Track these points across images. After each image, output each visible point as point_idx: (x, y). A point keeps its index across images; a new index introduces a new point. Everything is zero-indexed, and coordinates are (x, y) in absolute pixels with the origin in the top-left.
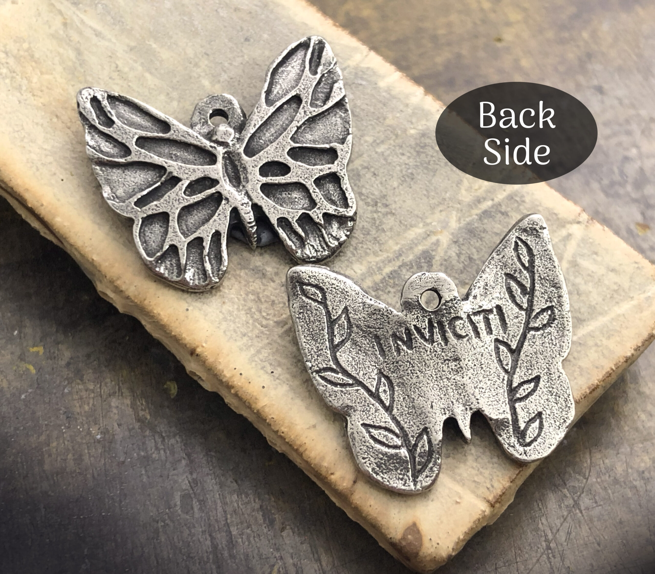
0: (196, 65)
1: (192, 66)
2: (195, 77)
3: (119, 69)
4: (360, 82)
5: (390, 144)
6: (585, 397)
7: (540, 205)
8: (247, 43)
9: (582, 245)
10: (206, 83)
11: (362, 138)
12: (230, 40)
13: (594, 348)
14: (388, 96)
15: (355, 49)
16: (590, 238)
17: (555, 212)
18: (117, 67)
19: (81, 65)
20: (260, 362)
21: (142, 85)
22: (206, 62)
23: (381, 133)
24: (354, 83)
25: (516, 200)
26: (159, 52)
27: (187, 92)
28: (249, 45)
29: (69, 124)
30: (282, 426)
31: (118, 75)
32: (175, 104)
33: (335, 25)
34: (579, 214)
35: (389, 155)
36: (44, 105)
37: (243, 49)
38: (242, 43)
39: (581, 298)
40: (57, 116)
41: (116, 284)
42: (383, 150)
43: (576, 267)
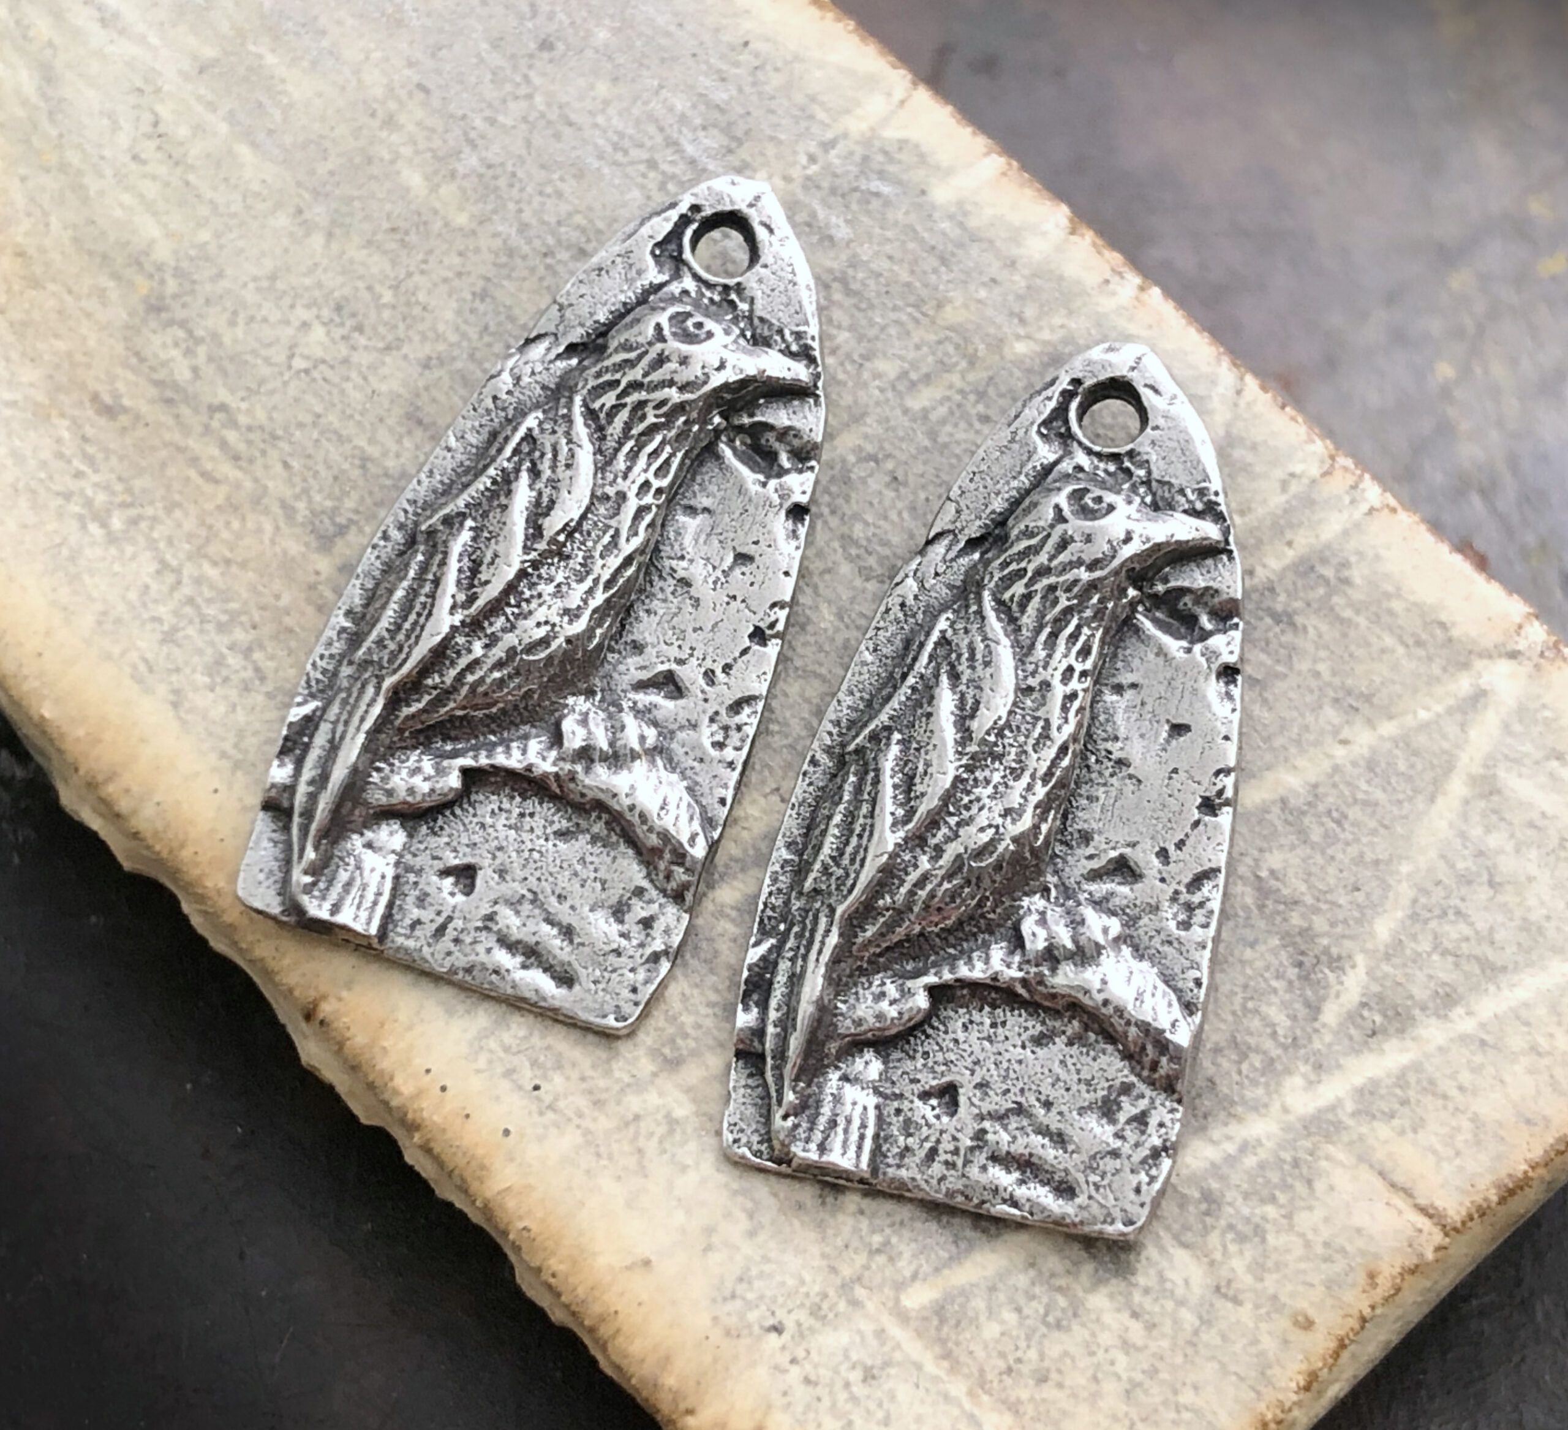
0: (390, 122)
1: (376, 123)
2: (382, 160)
3: (161, 129)
4: (876, 185)
5: (951, 387)
6: (1482, 1215)
7: (1398, 595)
8: (546, 55)
9: (1517, 728)
10: (414, 180)
11: (867, 365)
12: (496, 44)
13: (1525, 1061)
14: (955, 233)
15: (871, 82)
18: (156, 124)
19: (51, 113)
20: (502, 1054)
21: (226, 180)
22: (419, 114)
23: (925, 349)
24: (856, 189)
25: (1321, 577)
26: (283, 81)
27: (357, 204)
28: (551, 61)
30: (553, 1253)
31: (159, 148)
32: (317, 241)
34: (1520, 627)
35: (943, 422)
37: (532, 74)
38: (531, 56)
39: (1500, 898)
41: (103, 794)
42: (926, 403)
43: (1495, 798)
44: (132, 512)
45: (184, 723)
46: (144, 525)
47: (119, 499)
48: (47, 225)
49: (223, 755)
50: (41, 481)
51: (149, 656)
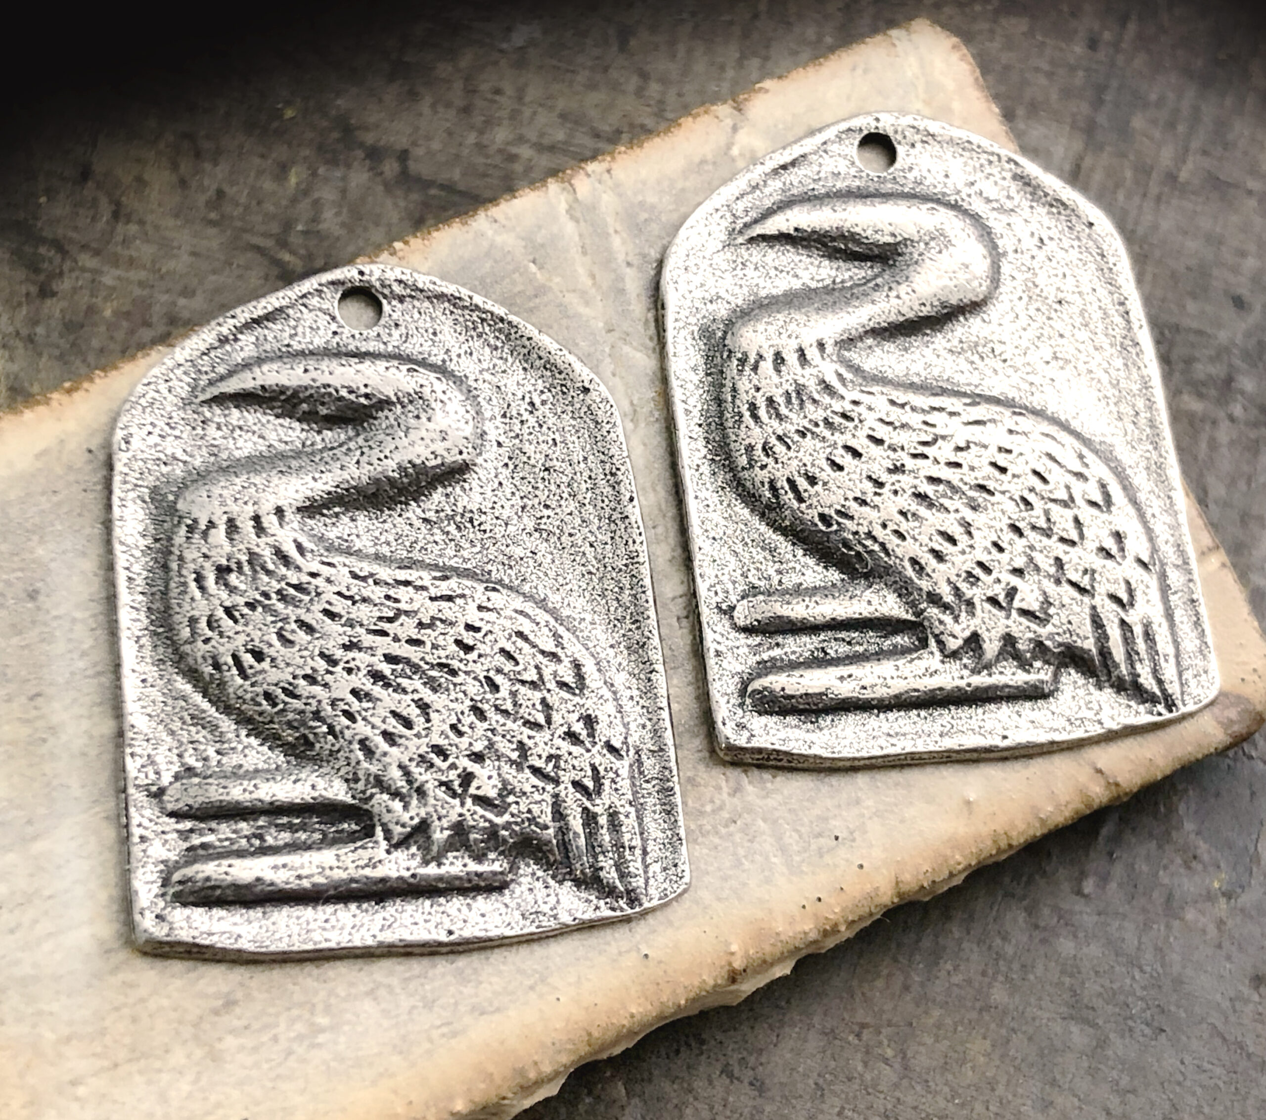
7: (673, 180)
8: (41, 598)
16: (775, 126)
17: (697, 160)
20: (807, 855)
21: (59, 867)
22: (57, 706)
25: (645, 221)
28: (48, 596)
29: (106, 1063)
31: (11, 911)
33: (69, 391)
36: (32, 1103)
37: (54, 613)
38: (38, 609)
40: (74, 1083)
41: (529, 1083)
44: (320, 1007)
45: (498, 1010)
46: (333, 1000)
47: (307, 1015)
48: (51, 1014)
49: (532, 988)
50: (271, 1069)
51: (438, 1023)
